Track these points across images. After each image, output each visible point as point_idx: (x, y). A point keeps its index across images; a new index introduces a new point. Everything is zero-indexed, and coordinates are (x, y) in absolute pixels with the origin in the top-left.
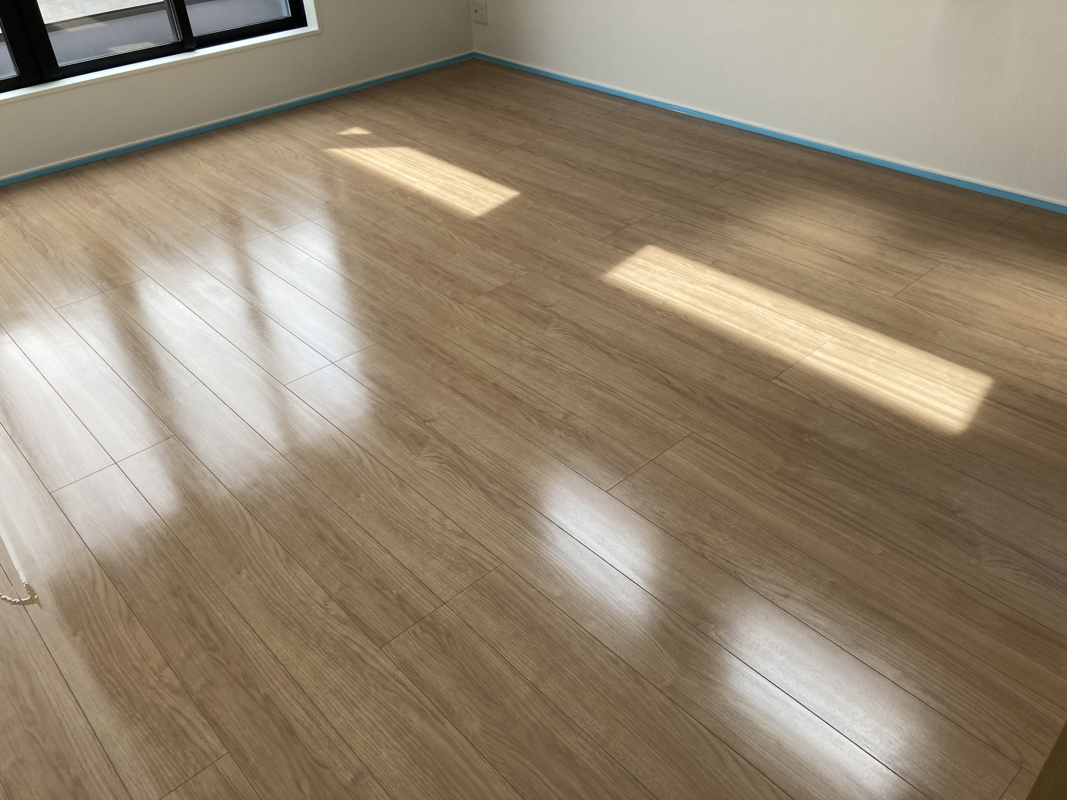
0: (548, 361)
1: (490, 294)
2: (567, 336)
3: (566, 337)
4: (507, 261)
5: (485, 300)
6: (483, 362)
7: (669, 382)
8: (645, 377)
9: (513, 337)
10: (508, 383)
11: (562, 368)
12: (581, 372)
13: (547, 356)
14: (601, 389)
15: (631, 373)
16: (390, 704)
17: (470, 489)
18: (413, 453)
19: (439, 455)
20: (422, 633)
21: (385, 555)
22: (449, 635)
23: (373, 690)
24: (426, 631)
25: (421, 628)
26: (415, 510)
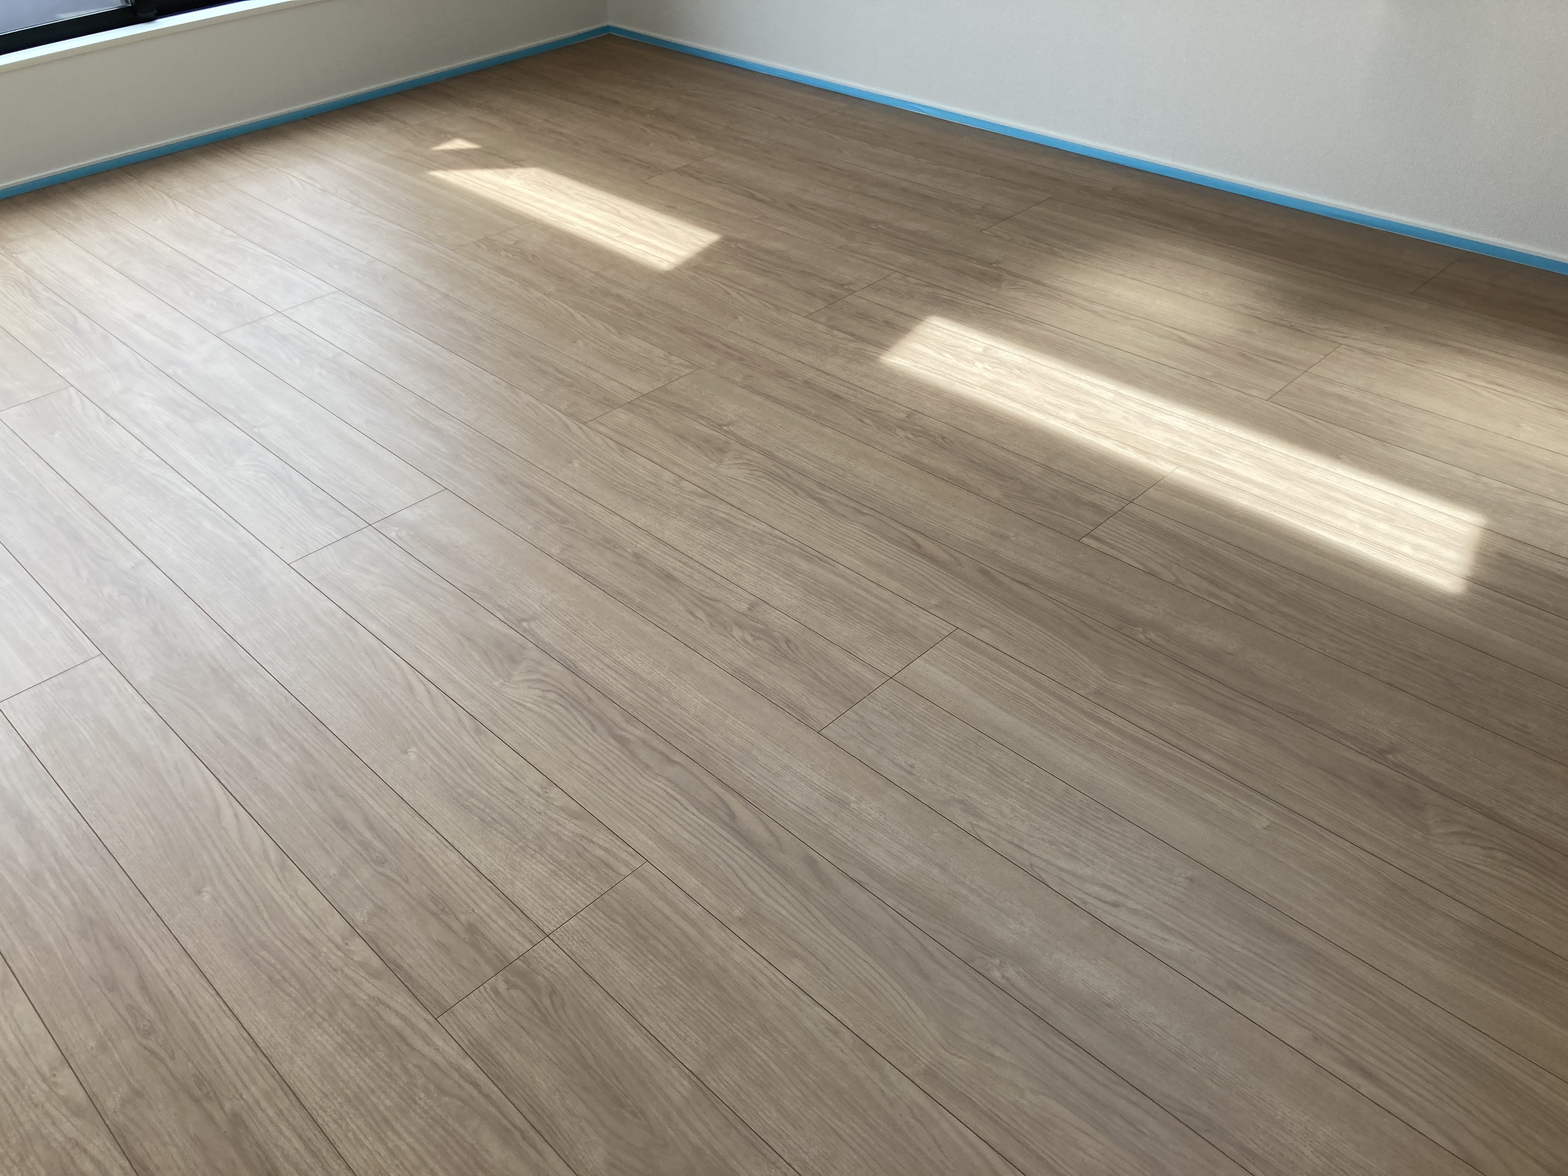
0: (724, 515)
1: (631, 406)
2: (754, 472)
3: (752, 475)
4: (659, 352)
5: (622, 417)
6: (617, 518)
7: (919, 546)
8: (880, 539)
9: (668, 476)
10: (658, 553)
11: (746, 526)
12: (776, 532)
13: (723, 507)
14: (809, 559)
15: (859, 532)
16: (450, 1121)
17: (594, 734)
18: (499, 675)
19: (543, 678)
20: (508, 989)
21: (449, 853)
22: (553, 993)
23: (422, 1095)
24: (515, 986)
25: (507, 981)
26: (501, 773)
